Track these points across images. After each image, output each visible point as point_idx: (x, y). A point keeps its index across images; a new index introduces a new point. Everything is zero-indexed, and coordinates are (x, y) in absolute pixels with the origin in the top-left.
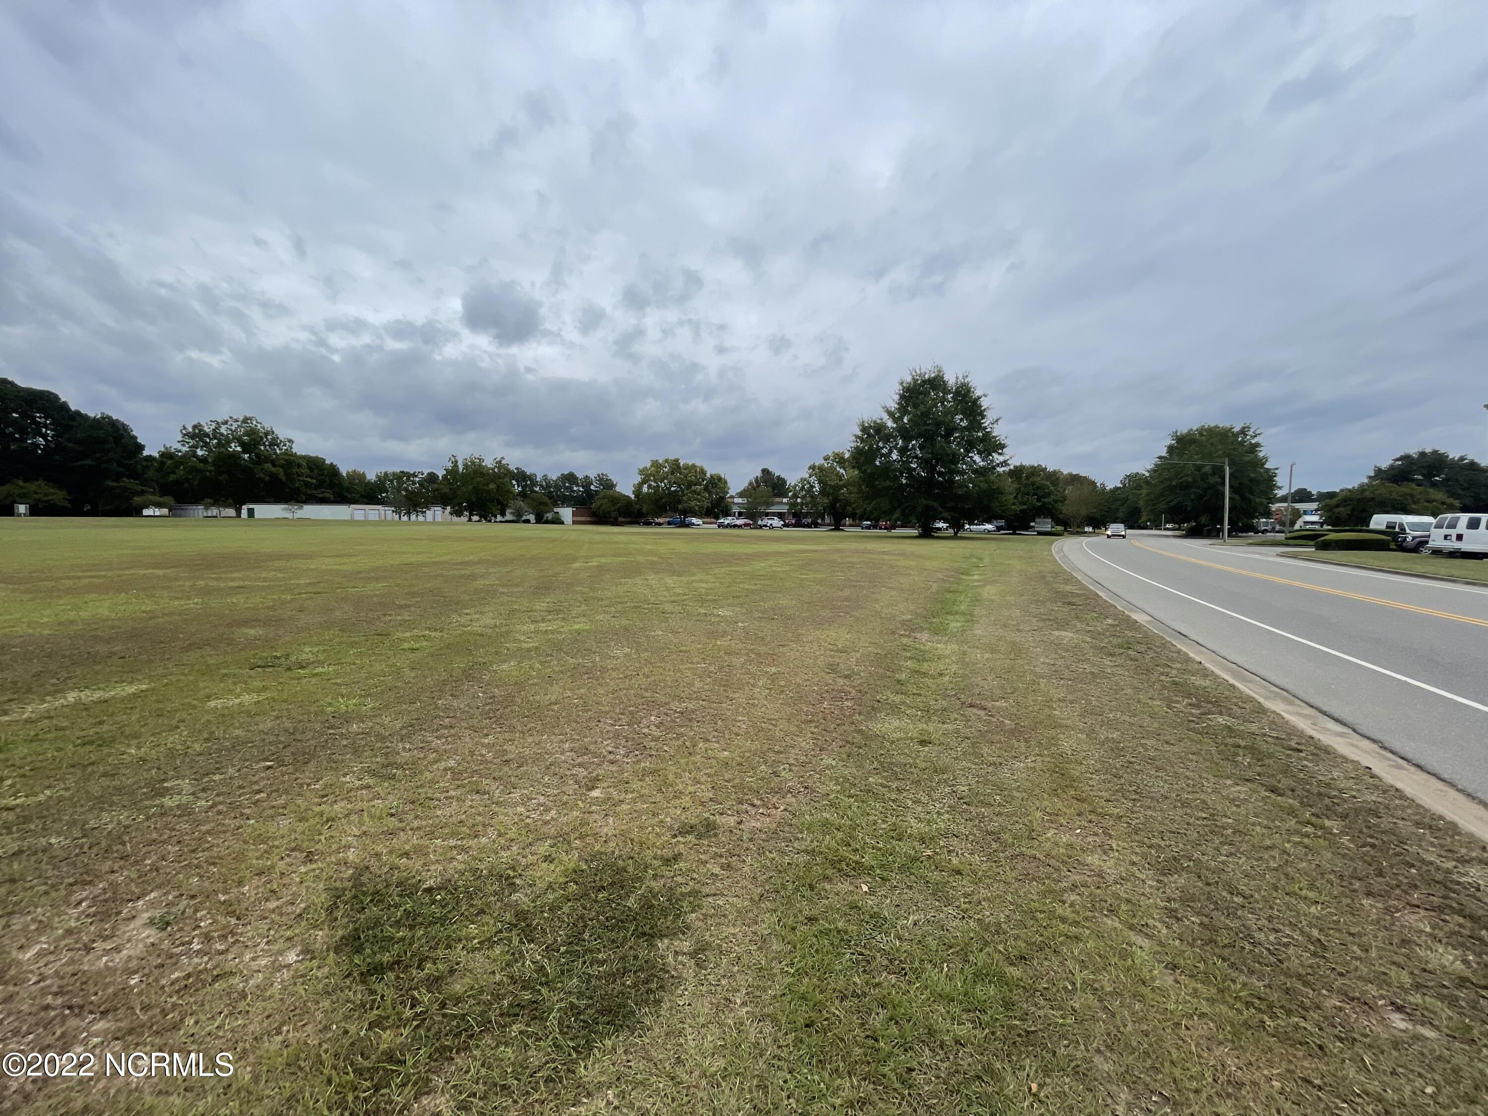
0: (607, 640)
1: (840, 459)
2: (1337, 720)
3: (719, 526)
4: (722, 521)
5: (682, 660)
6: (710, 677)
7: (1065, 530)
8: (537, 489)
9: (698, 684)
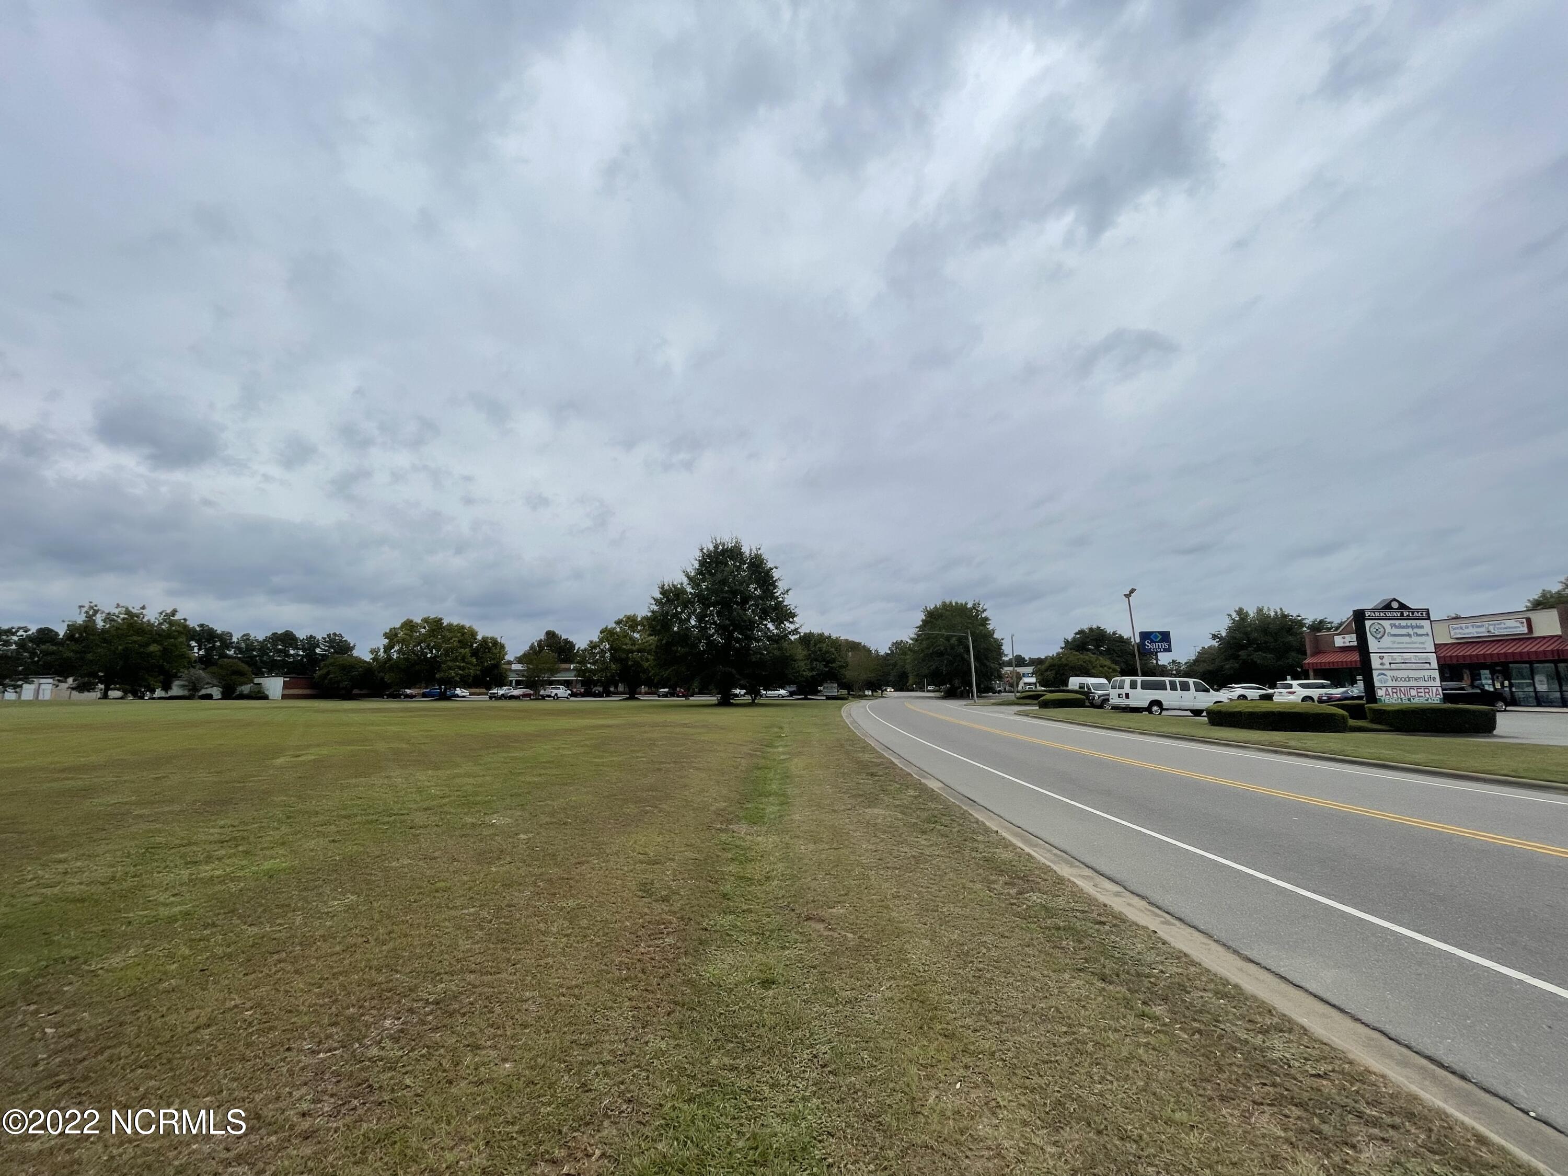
0: (320, 883)
1: (631, 622)
2: (1110, 879)
3: (491, 698)
4: (495, 691)
5: (439, 906)
6: (482, 929)
7: (849, 694)
8: (231, 652)
9: (465, 945)
